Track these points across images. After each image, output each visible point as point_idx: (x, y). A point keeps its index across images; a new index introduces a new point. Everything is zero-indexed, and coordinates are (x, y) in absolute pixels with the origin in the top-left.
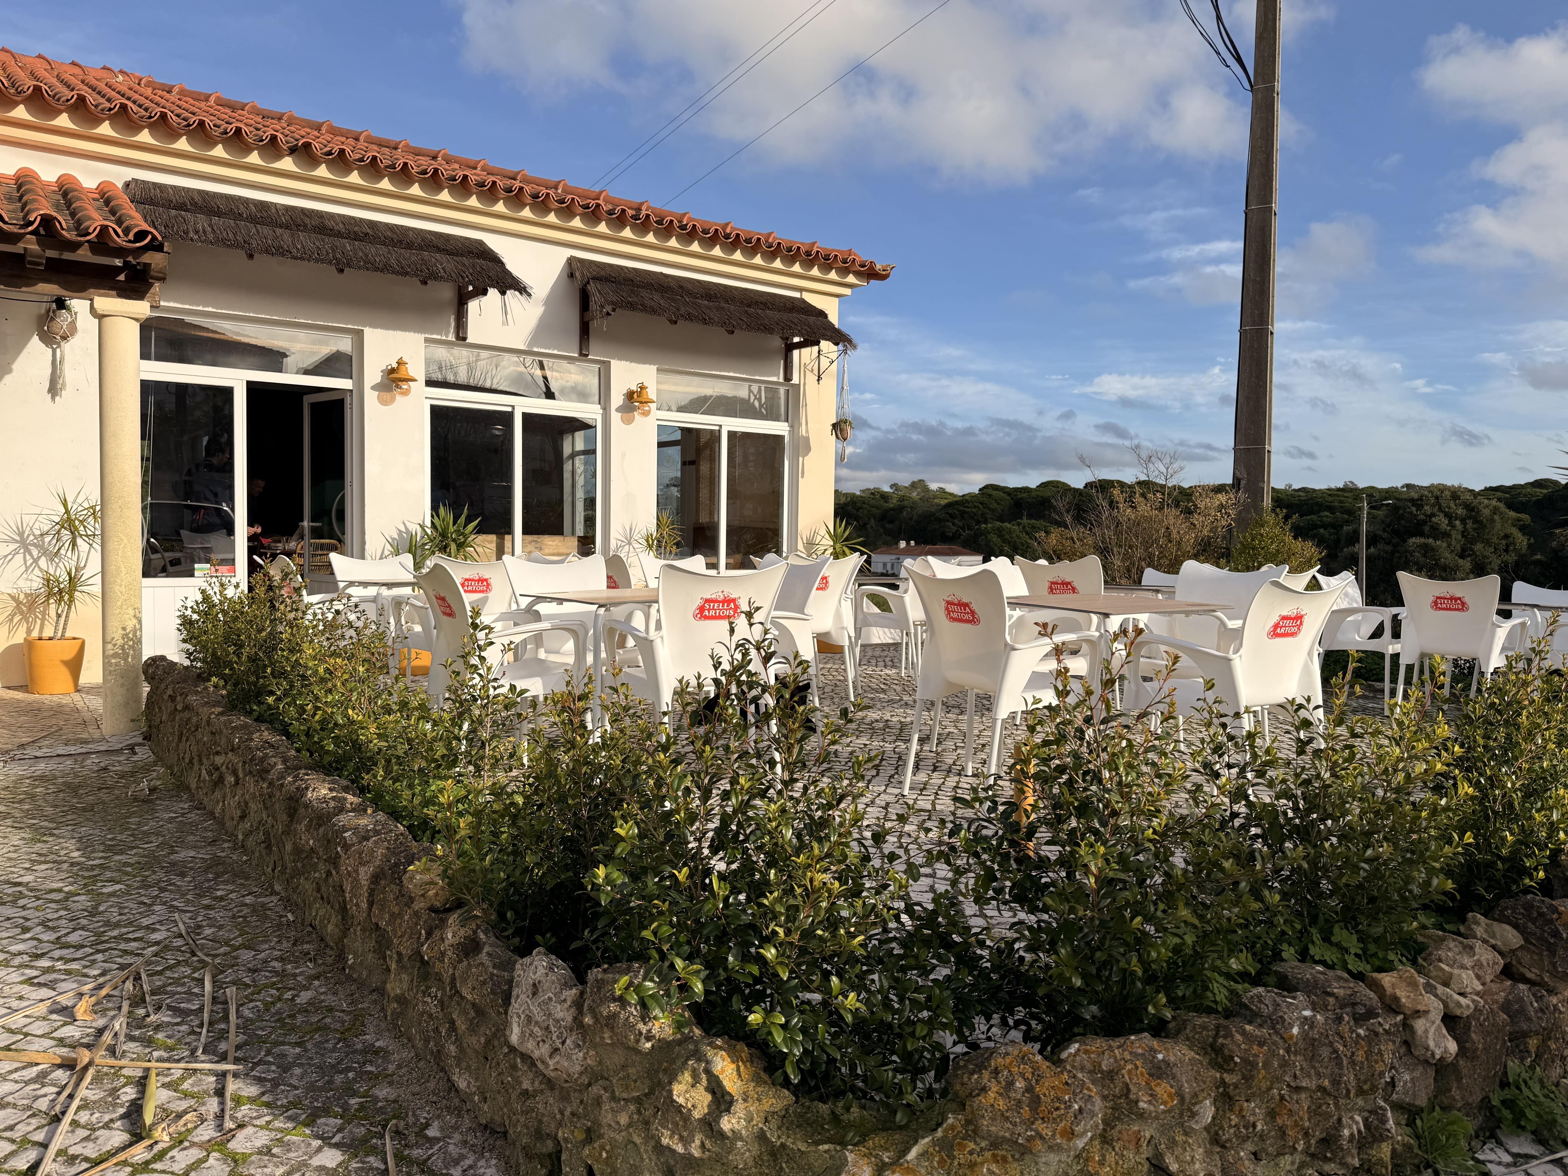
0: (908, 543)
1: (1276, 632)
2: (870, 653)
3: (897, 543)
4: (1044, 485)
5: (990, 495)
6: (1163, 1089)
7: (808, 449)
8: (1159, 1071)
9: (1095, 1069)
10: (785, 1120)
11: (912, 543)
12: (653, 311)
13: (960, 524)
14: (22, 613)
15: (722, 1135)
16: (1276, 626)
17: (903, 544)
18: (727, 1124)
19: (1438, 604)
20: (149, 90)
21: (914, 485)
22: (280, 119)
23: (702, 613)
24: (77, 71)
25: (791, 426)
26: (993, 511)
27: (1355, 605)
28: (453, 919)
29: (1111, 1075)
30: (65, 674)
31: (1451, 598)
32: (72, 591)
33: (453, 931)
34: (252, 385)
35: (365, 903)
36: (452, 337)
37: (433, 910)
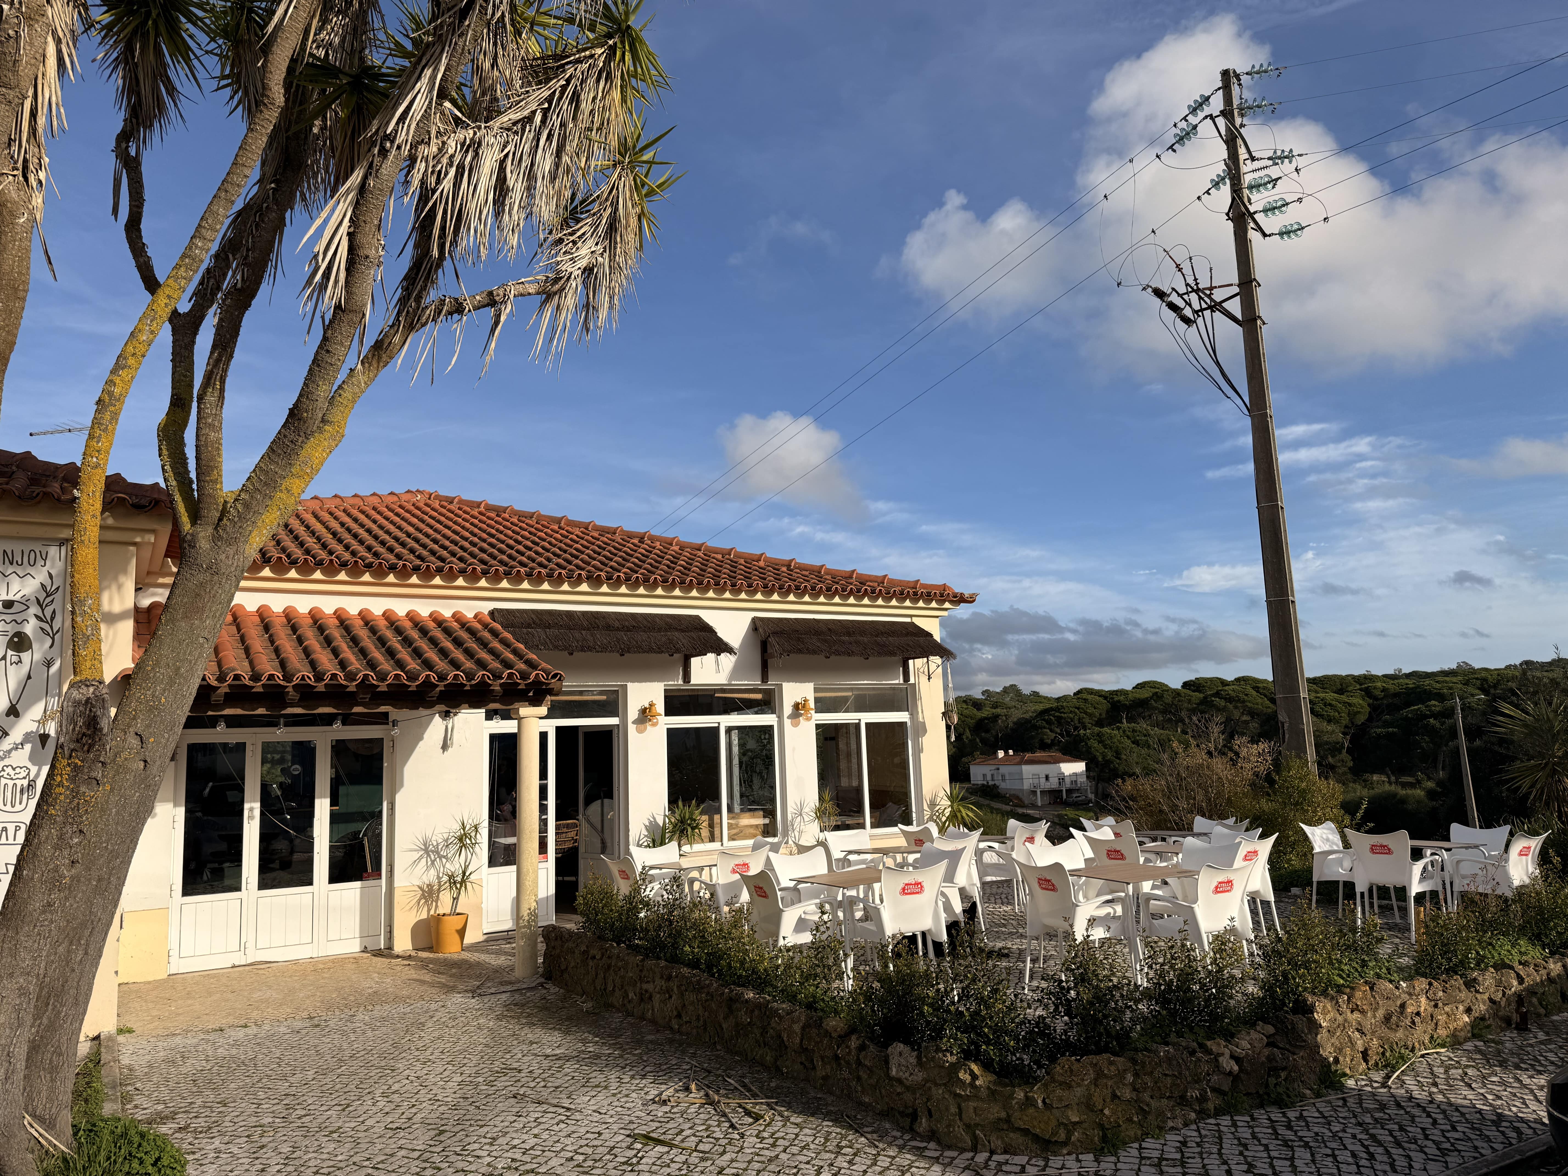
0: (1006, 752)
1: (1217, 891)
2: (988, 891)
3: (995, 753)
4: (1140, 686)
5: (1086, 700)
6: (1112, 1068)
7: (925, 731)
8: (1111, 1063)
9: (1092, 1063)
10: (995, 1083)
11: (1011, 752)
12: (814, 652)
13: (1058, 730)
14: (425, 898)
15: (976, 1087)
16: (1217, 887)
17: (1001, 754)
18: (978, 1083)
19: (1374, 849)
20: (437, 502)
21: (1006, 690)
22: (531, 517)
23: (904, 892)
24: (395, 499)
25: (911, 714)
26: (1091, 715)
27: (1335, 848)
28: (854, 1037)
29: (1096, 1065)
30: (457, 937)
31: (1381, 846)
32: (463, 882)
33: (854, 1042)
34: (558, 729)
35: (798, 1040)
36: (680, 682)
37: (840, 1036)
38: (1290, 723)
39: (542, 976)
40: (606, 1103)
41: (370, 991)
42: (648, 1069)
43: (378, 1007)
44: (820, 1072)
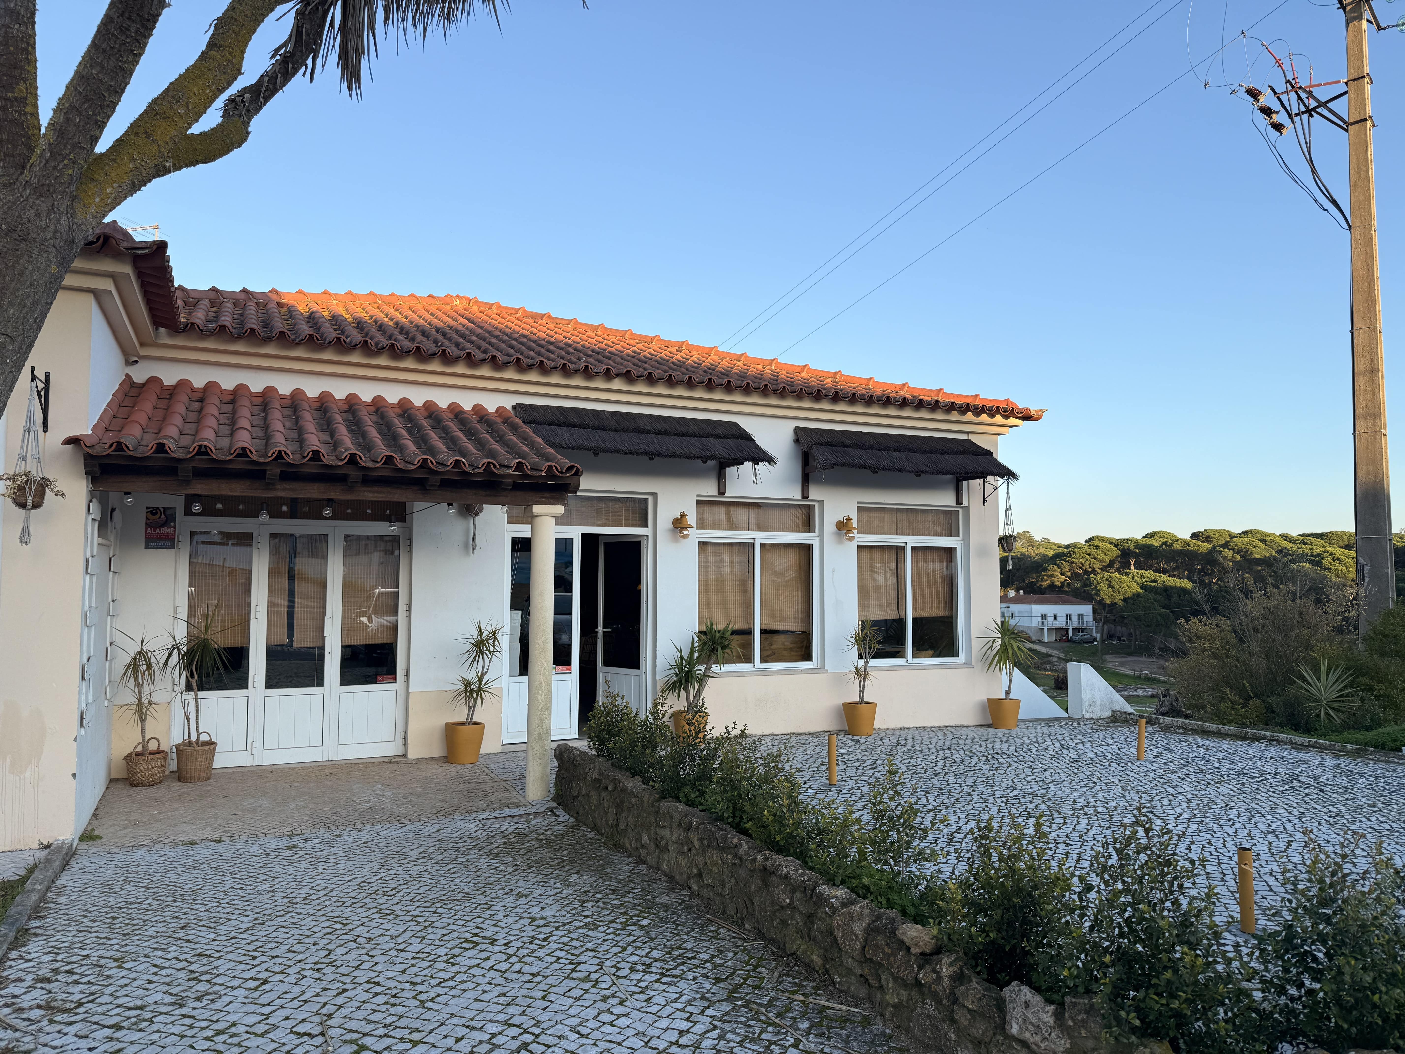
0: (1017, 593)
5: (1097, 547)
11: (1021, 592)
12: (861, 466)
13: (1068, 573)
20: (476, 307)
24: (434, 301)
25: (962, 540)
26: (1101, 561)
28: (945, 960)
32: (480, 690)
33: (946, 967)
34: (584, 536)
35: (858, 945)
36: (715, 493)
37: (923, 954)
38: (1372, 567)
39: (553, 799)
40: (592, 1012)
41: (366, 806)
42: (655, 954)
43: (368, 827)
44: (892, 998)
